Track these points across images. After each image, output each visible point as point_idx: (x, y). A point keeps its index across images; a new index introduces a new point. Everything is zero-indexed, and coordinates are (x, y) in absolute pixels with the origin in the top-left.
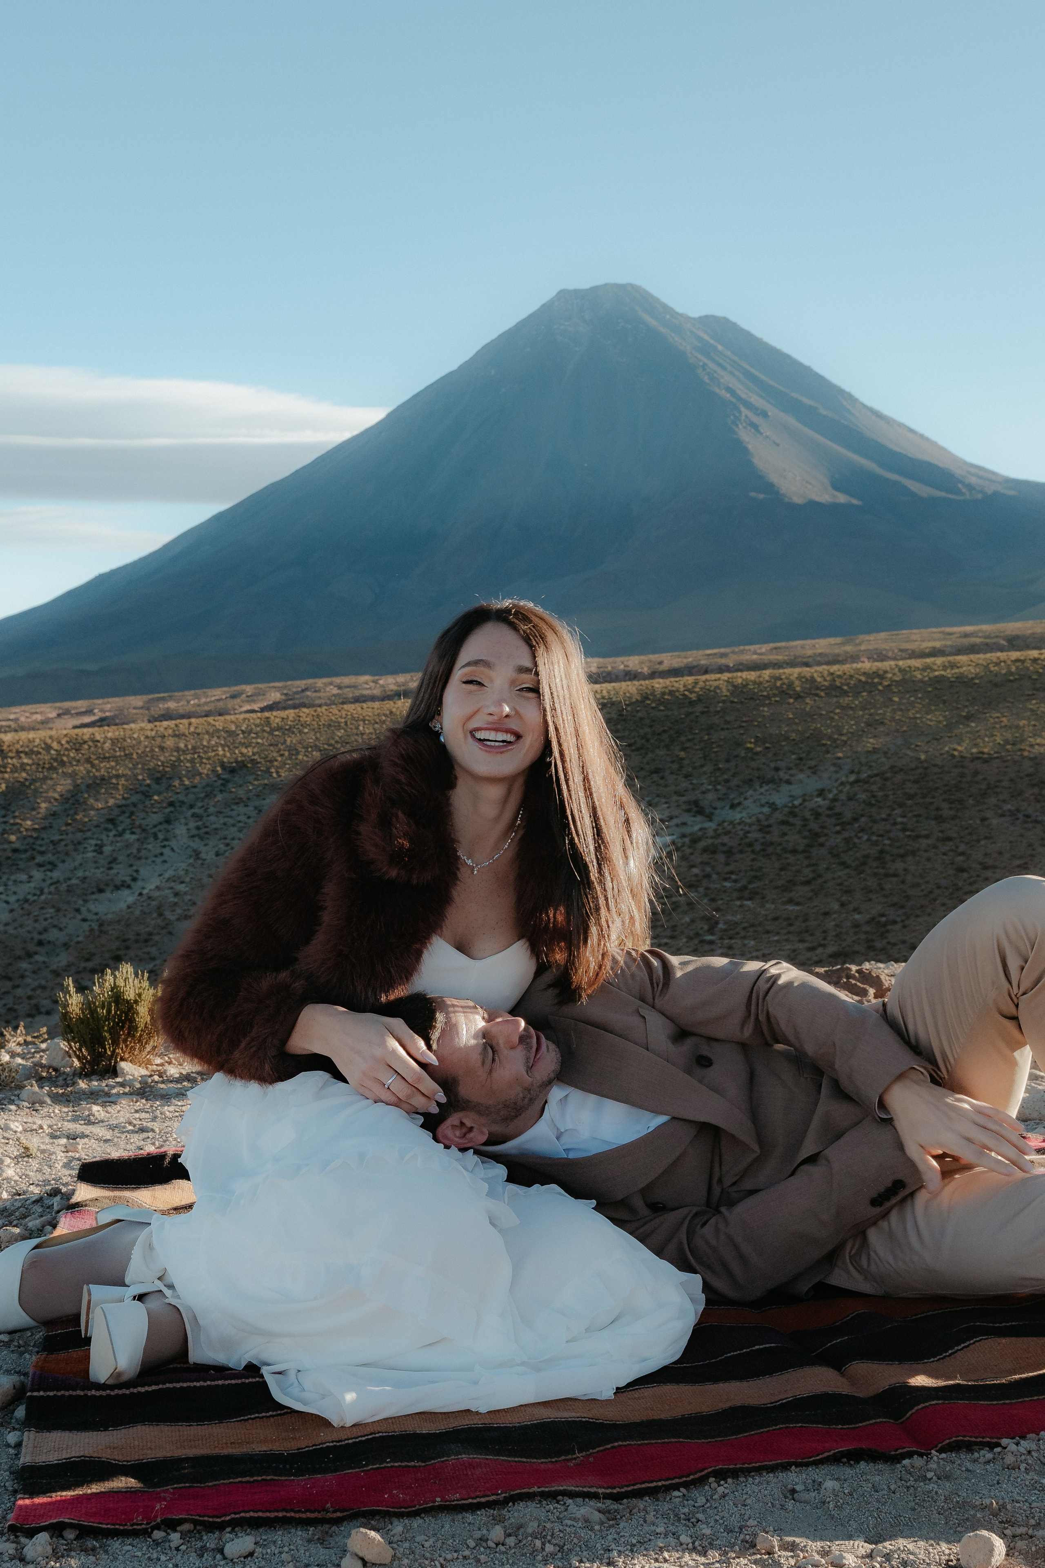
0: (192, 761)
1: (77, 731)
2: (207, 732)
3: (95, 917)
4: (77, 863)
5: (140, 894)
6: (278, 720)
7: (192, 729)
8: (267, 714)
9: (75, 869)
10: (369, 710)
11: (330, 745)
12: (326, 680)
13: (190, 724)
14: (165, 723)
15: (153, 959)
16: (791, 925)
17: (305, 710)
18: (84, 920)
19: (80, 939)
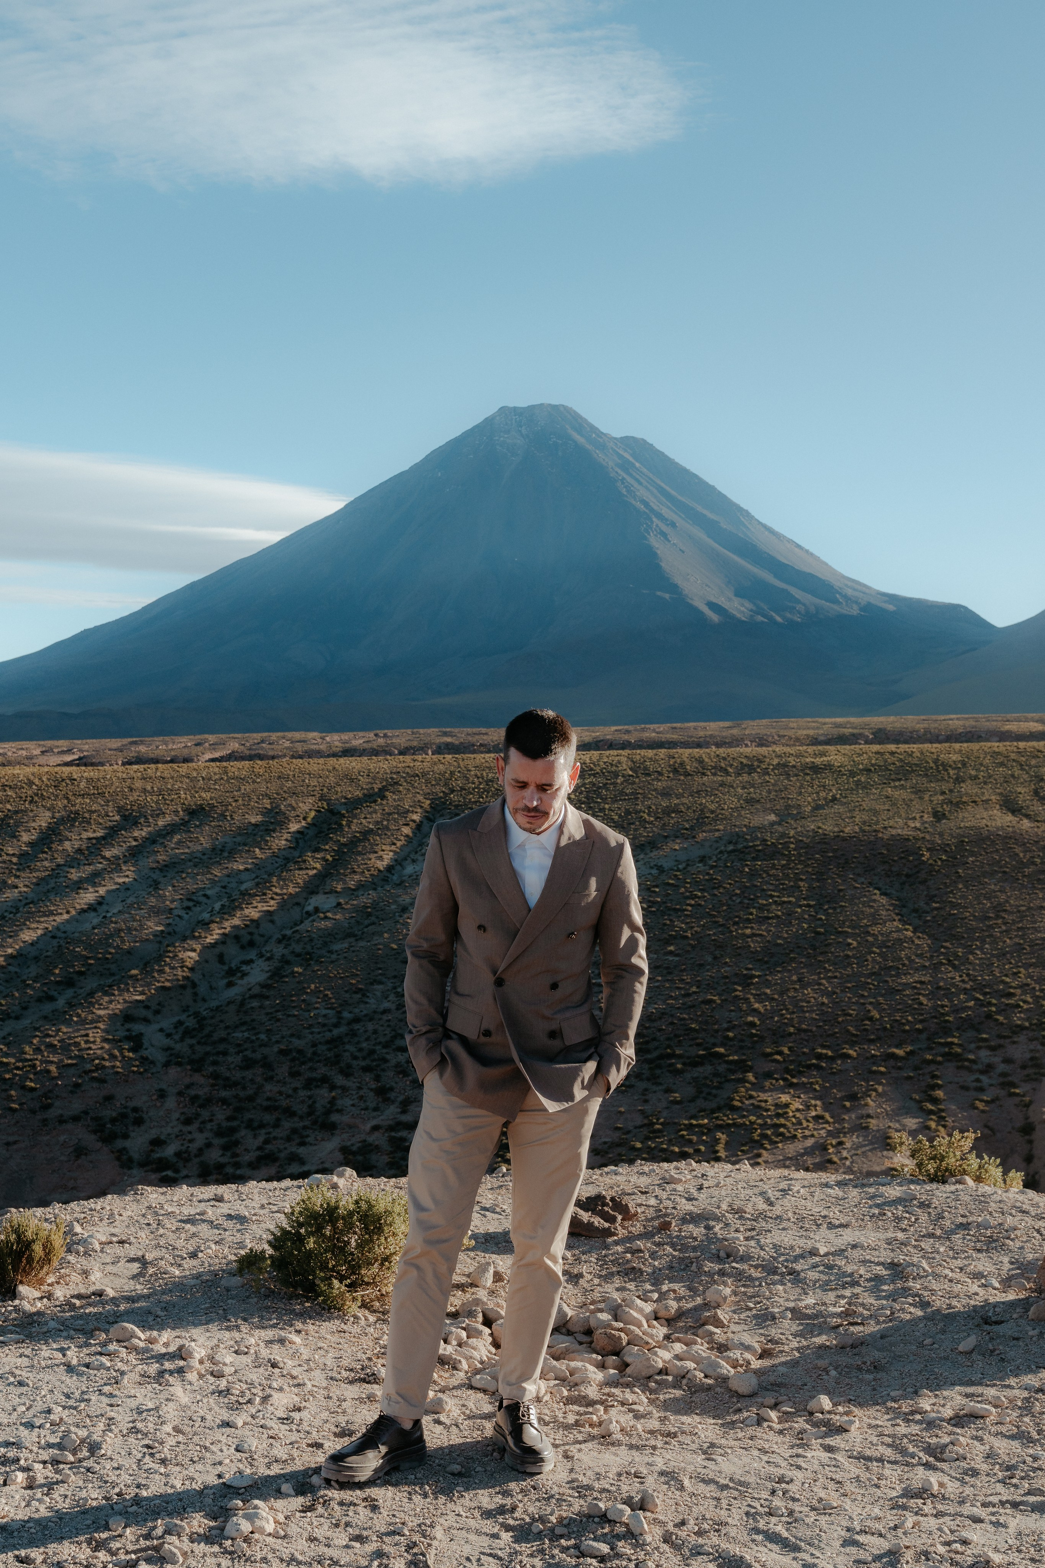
0: (157, 803)
1: (57, 769)
2: (172, 778)
3: (63, 935)
4: (50, 886)
5: (105, 917)
6: (233, 770)
7: (159, 774)
8: (225, 764)
9: (48, 891)
10: (315, 765)
11: (278, 794)
12: (279, 734)
13: (157, 769)
14: (135, 767)
15: (113, 975)
16: (670, 973)
17: (259, 762)
18: (54, 937)
19: (49, 954)
